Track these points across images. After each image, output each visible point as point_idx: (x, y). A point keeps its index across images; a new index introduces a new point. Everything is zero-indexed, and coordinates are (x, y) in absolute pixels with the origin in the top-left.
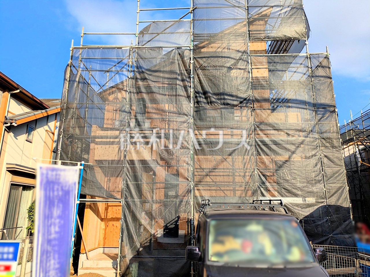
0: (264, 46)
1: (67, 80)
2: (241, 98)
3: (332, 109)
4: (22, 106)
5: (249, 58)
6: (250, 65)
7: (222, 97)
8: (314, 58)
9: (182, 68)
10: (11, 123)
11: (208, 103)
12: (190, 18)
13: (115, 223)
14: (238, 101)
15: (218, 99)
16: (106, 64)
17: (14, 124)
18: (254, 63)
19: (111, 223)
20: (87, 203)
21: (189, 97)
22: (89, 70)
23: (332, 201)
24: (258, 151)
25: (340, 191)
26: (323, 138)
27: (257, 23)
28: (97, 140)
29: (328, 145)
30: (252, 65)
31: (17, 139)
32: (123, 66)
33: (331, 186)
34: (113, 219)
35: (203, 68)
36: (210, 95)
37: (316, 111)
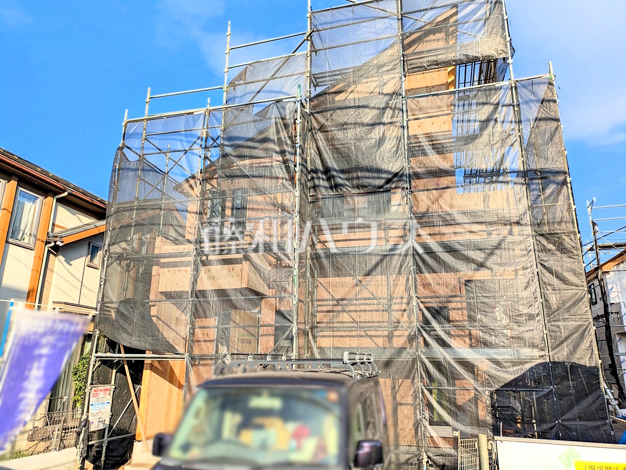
2: (388, 173)
3: (561, 178)
4: (79, 216)
5: (404, 102)
6: (405, 115)
7: (355, 175)
8: (524, 86)
10: (55, 242)
11: (331, 188)
15: (348, 179)
17: (58, 243)
20: (147, 361)
21: (292, 179)
22: (164, 151)
25: (577, 335)
31: (71, 265)
33: (559, 326)
36: (335, 174)
37: (528, 185)
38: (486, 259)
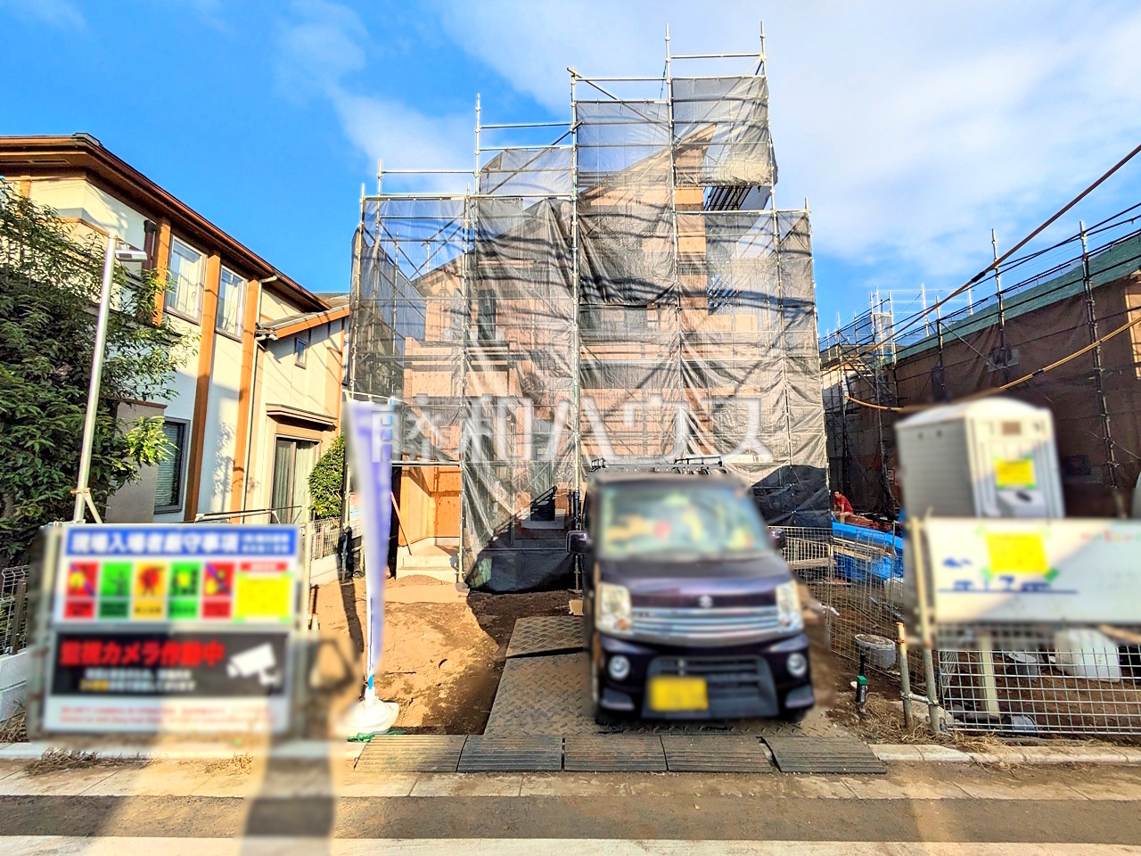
0: (701, 196)
1: (357, 257)
2: (659, 288)
3: (809, 308)
4: (284, 306)
5: (674, 217)
6: (675, 230)
7: (627, 286)
8: (784, 218)
9: (558, 234)
10: (267, 335)
11: (603, 297)
12: (570, 142)
13: (451, 499)
14: (653, 293)
15: (620, 290)
16: (424, 227)
17: (271, 336)
18: (683, 226)
19: (445, 499)
20: (404, 468)
21: (569, 286)
22: (394, 238)
23: (800, 459)
24: (685, 380)
25: (813, 444)
26: (792, 358)
27: (689, 152)
28: (414, 363)
29: (798, 368)
30: (679, 230)
31: (279, 362)
32: (454, 230)
33: (799, 436)
34: (447, 493)
35: (594, 237)
36: (607, 283)
37: (783, 312)
38: (746, 377)
